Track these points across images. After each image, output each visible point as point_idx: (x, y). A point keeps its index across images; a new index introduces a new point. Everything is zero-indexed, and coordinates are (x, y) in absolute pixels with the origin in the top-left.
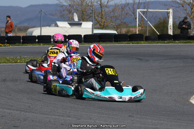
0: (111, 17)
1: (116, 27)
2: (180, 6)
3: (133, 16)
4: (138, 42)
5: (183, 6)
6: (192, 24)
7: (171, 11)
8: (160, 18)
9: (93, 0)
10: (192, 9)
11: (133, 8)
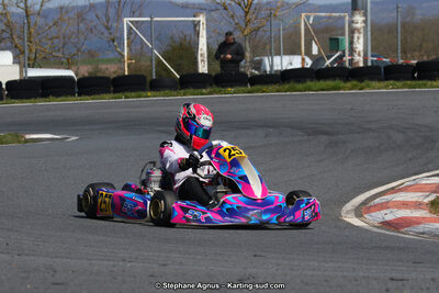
0: (51, 39)
1: (65, 61)
2: (219, 7)
3: (106, 34)
4: (139, 93)
5: (225, 9)
6: (248, 49)
7: (202, 19)
8: (172, 38)
9: (6, 1)
10: (247, 13)
11: (106, 15)
